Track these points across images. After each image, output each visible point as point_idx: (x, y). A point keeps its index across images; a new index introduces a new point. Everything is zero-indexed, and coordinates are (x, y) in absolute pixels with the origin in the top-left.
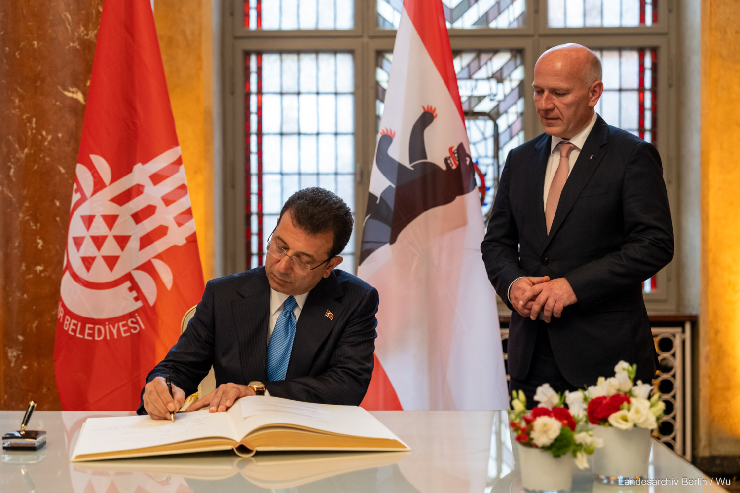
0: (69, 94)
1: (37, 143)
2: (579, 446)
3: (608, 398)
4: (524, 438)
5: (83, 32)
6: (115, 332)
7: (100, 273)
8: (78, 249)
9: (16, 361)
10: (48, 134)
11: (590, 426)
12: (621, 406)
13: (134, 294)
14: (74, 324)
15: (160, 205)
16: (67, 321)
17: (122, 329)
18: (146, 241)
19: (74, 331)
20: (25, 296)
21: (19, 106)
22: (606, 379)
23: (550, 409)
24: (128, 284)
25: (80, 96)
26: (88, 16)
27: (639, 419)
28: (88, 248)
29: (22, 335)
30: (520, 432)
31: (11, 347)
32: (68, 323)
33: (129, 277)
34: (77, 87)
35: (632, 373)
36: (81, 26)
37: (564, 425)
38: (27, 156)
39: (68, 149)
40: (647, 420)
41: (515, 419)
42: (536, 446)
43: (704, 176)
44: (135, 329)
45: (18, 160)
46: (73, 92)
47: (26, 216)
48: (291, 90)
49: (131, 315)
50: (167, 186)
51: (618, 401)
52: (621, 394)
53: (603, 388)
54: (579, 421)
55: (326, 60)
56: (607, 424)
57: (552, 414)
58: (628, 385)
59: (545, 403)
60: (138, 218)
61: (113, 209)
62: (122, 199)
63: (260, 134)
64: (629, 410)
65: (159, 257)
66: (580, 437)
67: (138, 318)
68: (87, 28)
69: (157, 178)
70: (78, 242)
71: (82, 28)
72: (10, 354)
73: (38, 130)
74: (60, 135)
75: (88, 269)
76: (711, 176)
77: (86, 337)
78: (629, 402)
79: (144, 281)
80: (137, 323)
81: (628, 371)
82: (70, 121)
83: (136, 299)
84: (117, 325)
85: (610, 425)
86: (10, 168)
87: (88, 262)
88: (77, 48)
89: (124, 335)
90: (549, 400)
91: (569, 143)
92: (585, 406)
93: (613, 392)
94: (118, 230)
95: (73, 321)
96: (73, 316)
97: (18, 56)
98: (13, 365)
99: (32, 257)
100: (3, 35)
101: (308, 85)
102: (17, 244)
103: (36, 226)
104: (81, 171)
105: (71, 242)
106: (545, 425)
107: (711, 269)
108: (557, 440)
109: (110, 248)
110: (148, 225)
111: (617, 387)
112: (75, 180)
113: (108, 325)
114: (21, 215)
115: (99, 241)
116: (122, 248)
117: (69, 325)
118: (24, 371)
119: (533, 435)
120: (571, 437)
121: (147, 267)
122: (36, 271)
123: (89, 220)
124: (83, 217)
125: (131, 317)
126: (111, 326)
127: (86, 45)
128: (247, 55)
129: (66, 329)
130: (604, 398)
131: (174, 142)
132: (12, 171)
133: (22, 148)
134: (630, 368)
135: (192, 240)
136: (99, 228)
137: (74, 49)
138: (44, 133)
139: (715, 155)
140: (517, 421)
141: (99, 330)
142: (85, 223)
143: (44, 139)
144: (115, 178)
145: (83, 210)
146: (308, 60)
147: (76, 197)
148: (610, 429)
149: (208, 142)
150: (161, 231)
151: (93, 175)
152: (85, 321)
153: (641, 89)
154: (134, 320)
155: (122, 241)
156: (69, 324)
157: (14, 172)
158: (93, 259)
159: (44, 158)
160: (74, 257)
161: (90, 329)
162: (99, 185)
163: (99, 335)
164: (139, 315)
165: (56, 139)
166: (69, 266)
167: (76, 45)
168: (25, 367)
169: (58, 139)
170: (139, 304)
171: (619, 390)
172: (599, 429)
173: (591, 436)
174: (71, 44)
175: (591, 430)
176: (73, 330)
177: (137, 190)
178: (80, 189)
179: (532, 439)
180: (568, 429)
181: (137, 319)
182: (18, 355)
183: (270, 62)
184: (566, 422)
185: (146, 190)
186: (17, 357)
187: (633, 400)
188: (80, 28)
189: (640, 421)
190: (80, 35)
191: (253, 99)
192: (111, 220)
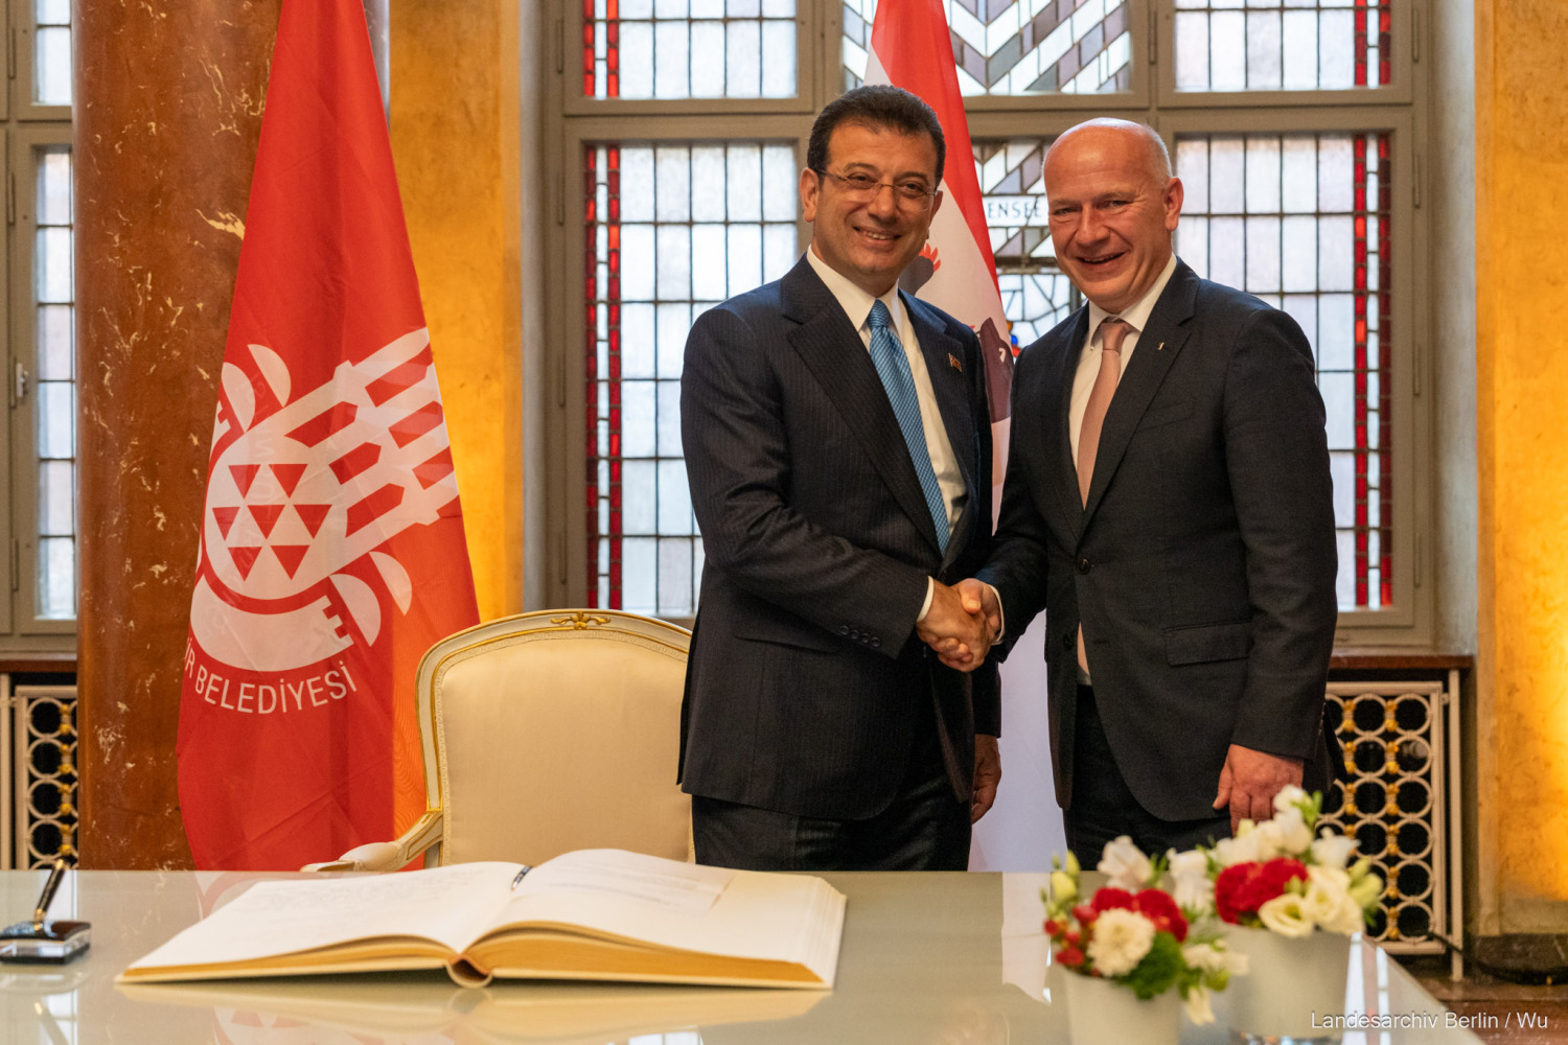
0: (219, 226)
1: (154, 322)
2: (1195, 974)
3: (1260, 867)
4: (1075, 956)
5: (247, 102)
6: (298, 697)
7: (270, 579)
8: (225, 533)
9: (114, 752)
10: (175, 304)
11: (1222, 926)
12: (1286, 885)
13: (337, 621)
14: (215, 683)
15: (387, 444)
16: (202, 676)
17: (312, 692)
18: (360, 516)
19: (216, 696)
20: (132, 624)
21: (120, 248)
22: (1256, 823)
23: (1133, 891)
24: (324, 602)
25: (239, 229)
26: (257, 70)
27: (1325, 914)
28: (245, 531)
29: (124, 701)
30: (1065, 944)
31: (104, 725)
32: (203, 680)
33: (326, 587)
34: (235, 210)
35: (1310, 811)
36: (243, 90)
37: (1160, 928)
38: (137, 347)
39: (216, 334)
40: (1342, 915)
41: (1057, 914)
42: (1100, 975)
43: (1484, 383)
44: (338, 692)
45: (119, 354)
46: (226, 222)
47: (133, 467)
48: (675, 218)
49: (330, 664)
50: (402, 406)
51: (1281, 874)
52: (1289, 857)
53: (1249, 845)
54: (1194, 919)
55: (743, 160)
56: (1256, 923)
57: (1136, 904)
58: (1301, 839)
59: (1122, 878)
60: (344, 469)
61: (295, 453)
62: (313, 432)
63: (615, 303)
64: (1303, 894)
65: (385, 547)
66: (1195, 954)
67: (344, 668)
68: (254, 96)
69: (381, 391)
70: (225, 518)
71: (245, 96)
72: (101, 739)
73: (158, 296)
74: (200, 305)
75: (245, 572)
76: (1498, 382)
77: (240, 709)
78: (1303, 876)
79: (356, 594)
80: (342, 679)
81: (1303, 808)
82: (221, 278)
83: (341, 632)
84: (302, 683)
85: (1264, 927)
86: (103, 371)
87: (244, 558)
88: (235, 134)
89: (315, 704)
90: (1130, 876)
91: (1121, 321)
92: (1210, 884)
93: (1270, 854)
94: (305, 494)
95: (213, 677)
96: (214, 666)
97: (120, 151)
98: (107, 759)
99: (148, 547)
100: (91, 108)
101: (708, 206)
102: (115, 521)
103: (153, 485)
104: (232, 378)
105: (210, 519)
106: (1118, 930)
107: (1499, 565)
108: (1144, 963)
109: (289, 529)
110: (364, 485)
111: (1279, 844)
112: (220, 395)
113: (285, 684)
114: (123, 464)
115: (266, 517)
116: (313, 530)
117: (206, 685)
118: (128, 771)
119: (1094, 950)
120: (1177, 956)
121: (363, 568)
122: (154, 573)
123: (245, 476)
124: (233, 469)
125: (331, 668)
126: (290, 686)
127: (253, 130)
128: (589, 148)
129: (200, 692)
130: (1252, 865)
131: (415, 318)
132: (108, 375)
133: (127, 331)
134: (1308, 801)
135: (452, 513)
136: (267, 490)
137: (230, 135)
138: (169, 302)
139: (1505, 341)
140: (1060, 918)
141: (267, 694)
142: (238, 482)
143: (169, 313)
144: (298, 392)
145: (236, 455)
146: (707, 160)
147: (221, 429)
148: (1262, 934)
149: (511, 317)
150: (388, 497)
151: (254, 385)
152: (237, 676)
153: (1359, 212)
154: (337, 674)
155: (313, 516)
156: (206, 683)
157: (110, 379)
158: (255, 551)
159: (168, 352)
160: (217, 549)
161: (247, 692)
162: (266, 405)
163: (267, 706)
164: (345, 664)
165: (192, 315)
166: (206, 566)
167: (234, 128)
168: (130, 765)
169: (196, 314)
170: (347, 642)
171: (1282, 850)
172: (1237, 933)
173: (1220, 950)
174: (223, 127)
175: (1220, 936)
176: (213, 695)
177: (342, 415)
178: (228, 414)
179: (1091, 960)
180: (1169, 937)
181: (341, 672)
182: (118, 741)
183: (635, 164)
184: (1165, 921)
185: (359, 415)
186: (116, 746)
187: (1313, 871)
188: (240, 95)
189: (1328, 918)
190: (239, 109)
191: (602, 234)
192: (289, 475)
